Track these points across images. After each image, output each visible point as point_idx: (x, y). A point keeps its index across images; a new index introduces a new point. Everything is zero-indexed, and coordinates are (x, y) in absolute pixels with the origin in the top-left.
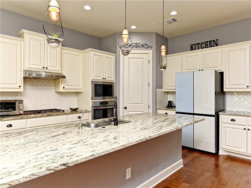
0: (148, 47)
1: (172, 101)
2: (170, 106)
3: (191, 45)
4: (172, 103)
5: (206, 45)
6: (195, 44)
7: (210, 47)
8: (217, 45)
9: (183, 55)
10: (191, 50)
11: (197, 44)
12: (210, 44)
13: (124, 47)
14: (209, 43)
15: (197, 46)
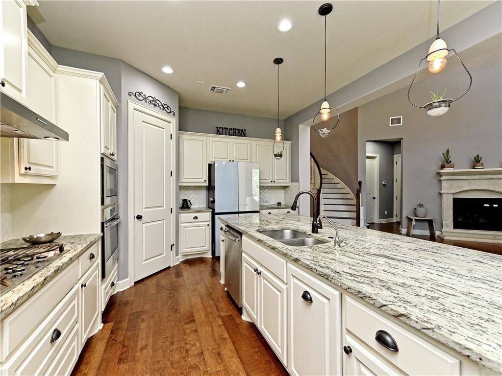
0: (171, 112)
1: (188, 200)
2: (185, 206)
3: (217, 128)
4: (188, 202)
5: (234, 132)
6: (222, 128)
7: (238, 136)
8: (245, 136)
9: (209, 138)
10: (217, 134)
11: (225, 128)
12: (239, 133)
13: (136, 96)
14: (237, 131)
15: (224, 131)
